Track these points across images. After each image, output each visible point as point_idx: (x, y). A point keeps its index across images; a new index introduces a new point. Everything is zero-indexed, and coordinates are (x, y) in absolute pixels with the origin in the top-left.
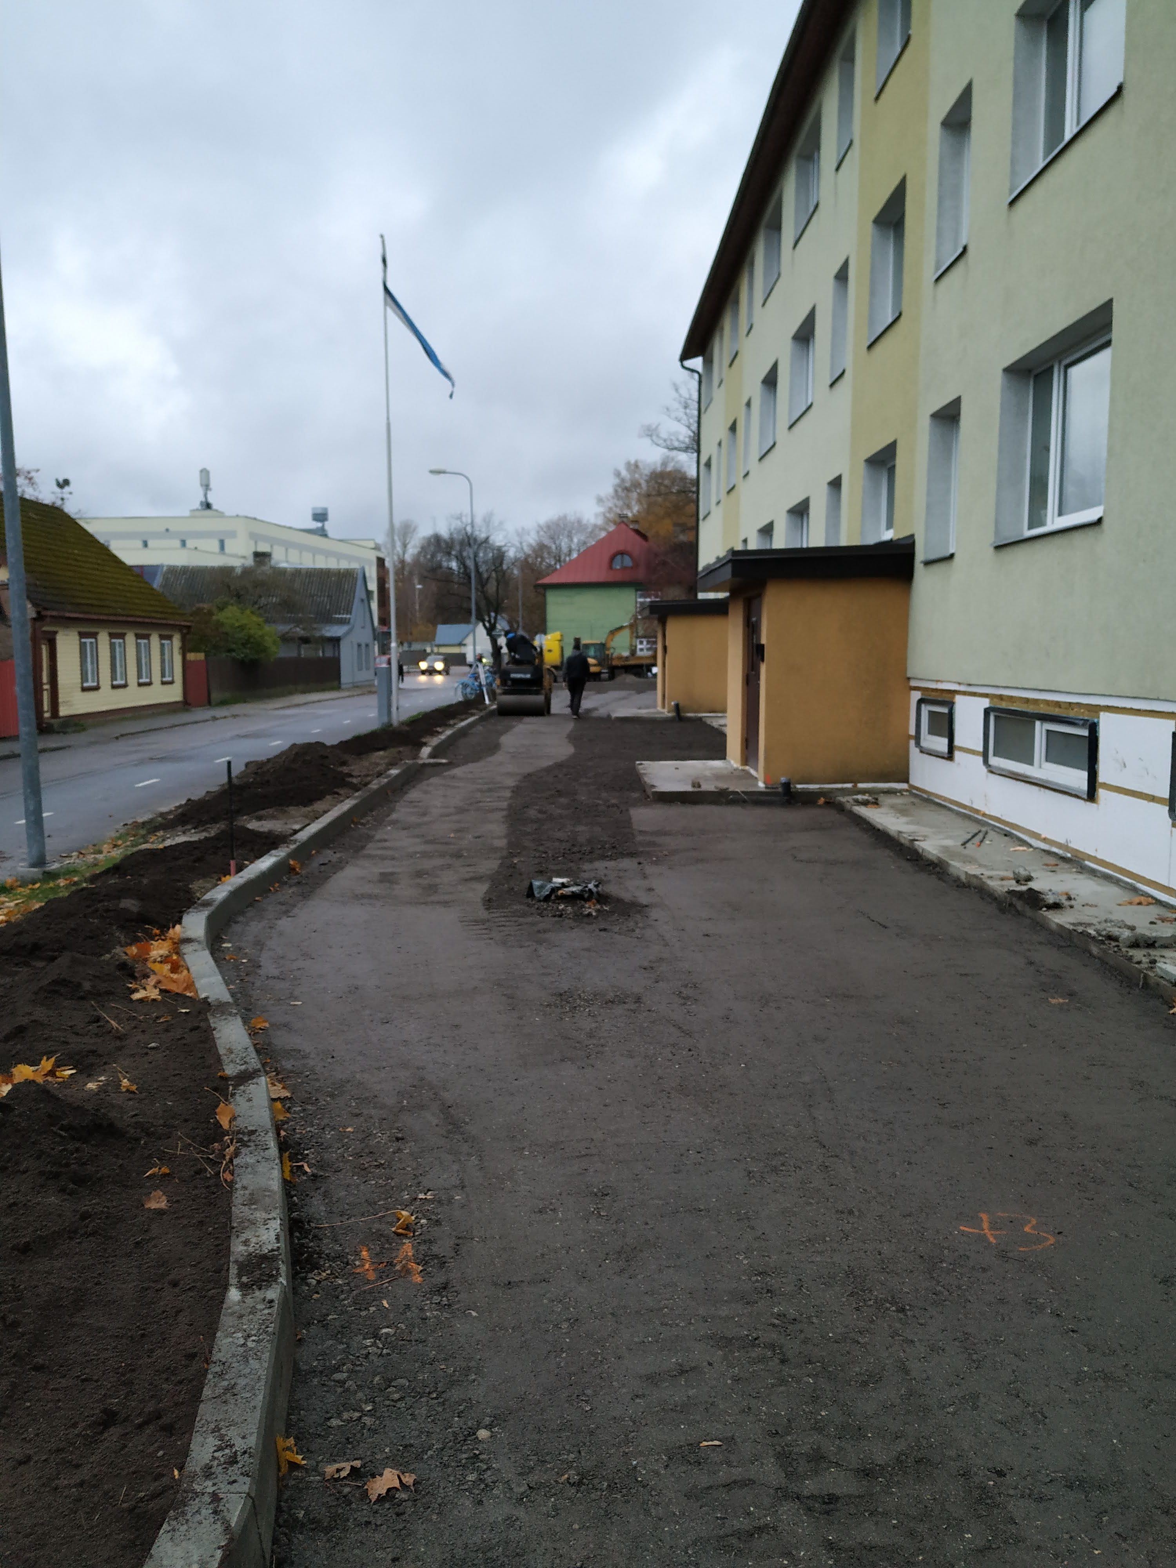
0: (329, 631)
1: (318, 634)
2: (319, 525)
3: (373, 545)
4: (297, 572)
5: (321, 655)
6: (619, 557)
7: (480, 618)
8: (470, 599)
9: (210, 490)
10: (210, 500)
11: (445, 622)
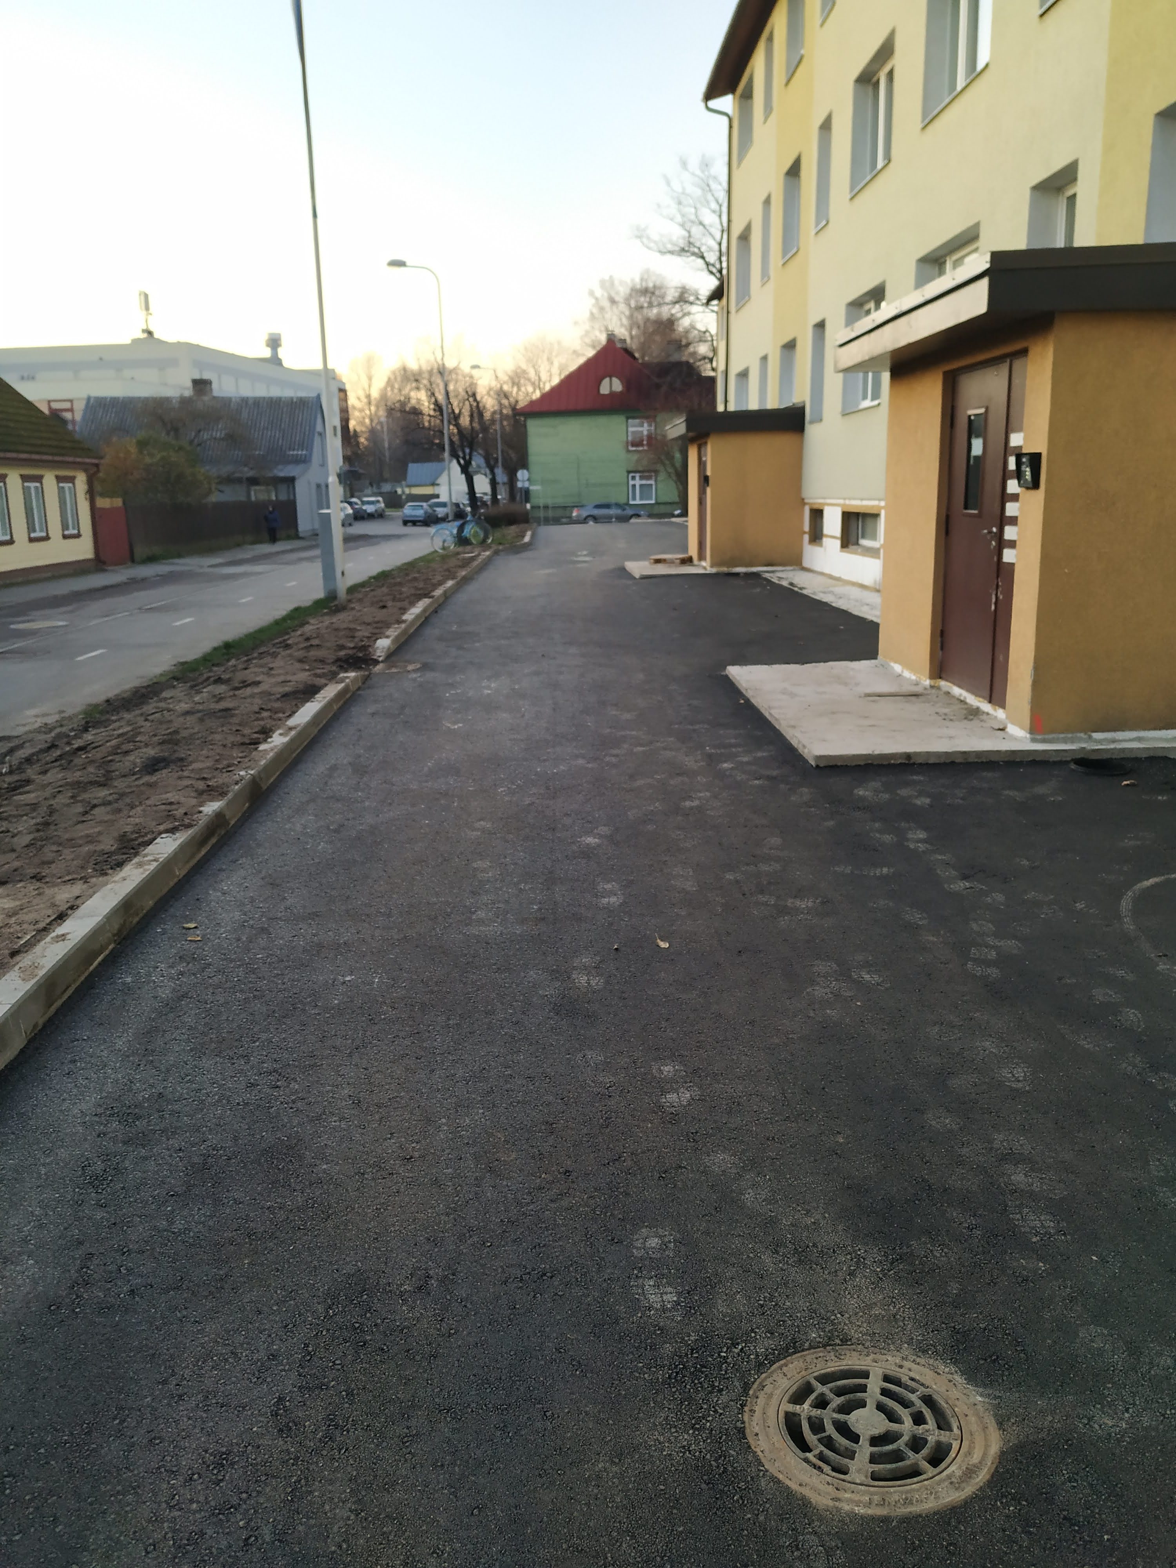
0: (281, 470)
1: (270, 475)
4: (245, 401)
5: (274, 498)
6: (606, 381)
7: (454, 455)
8: (442, 432)
9: (152, 315)
11: (417, 461)
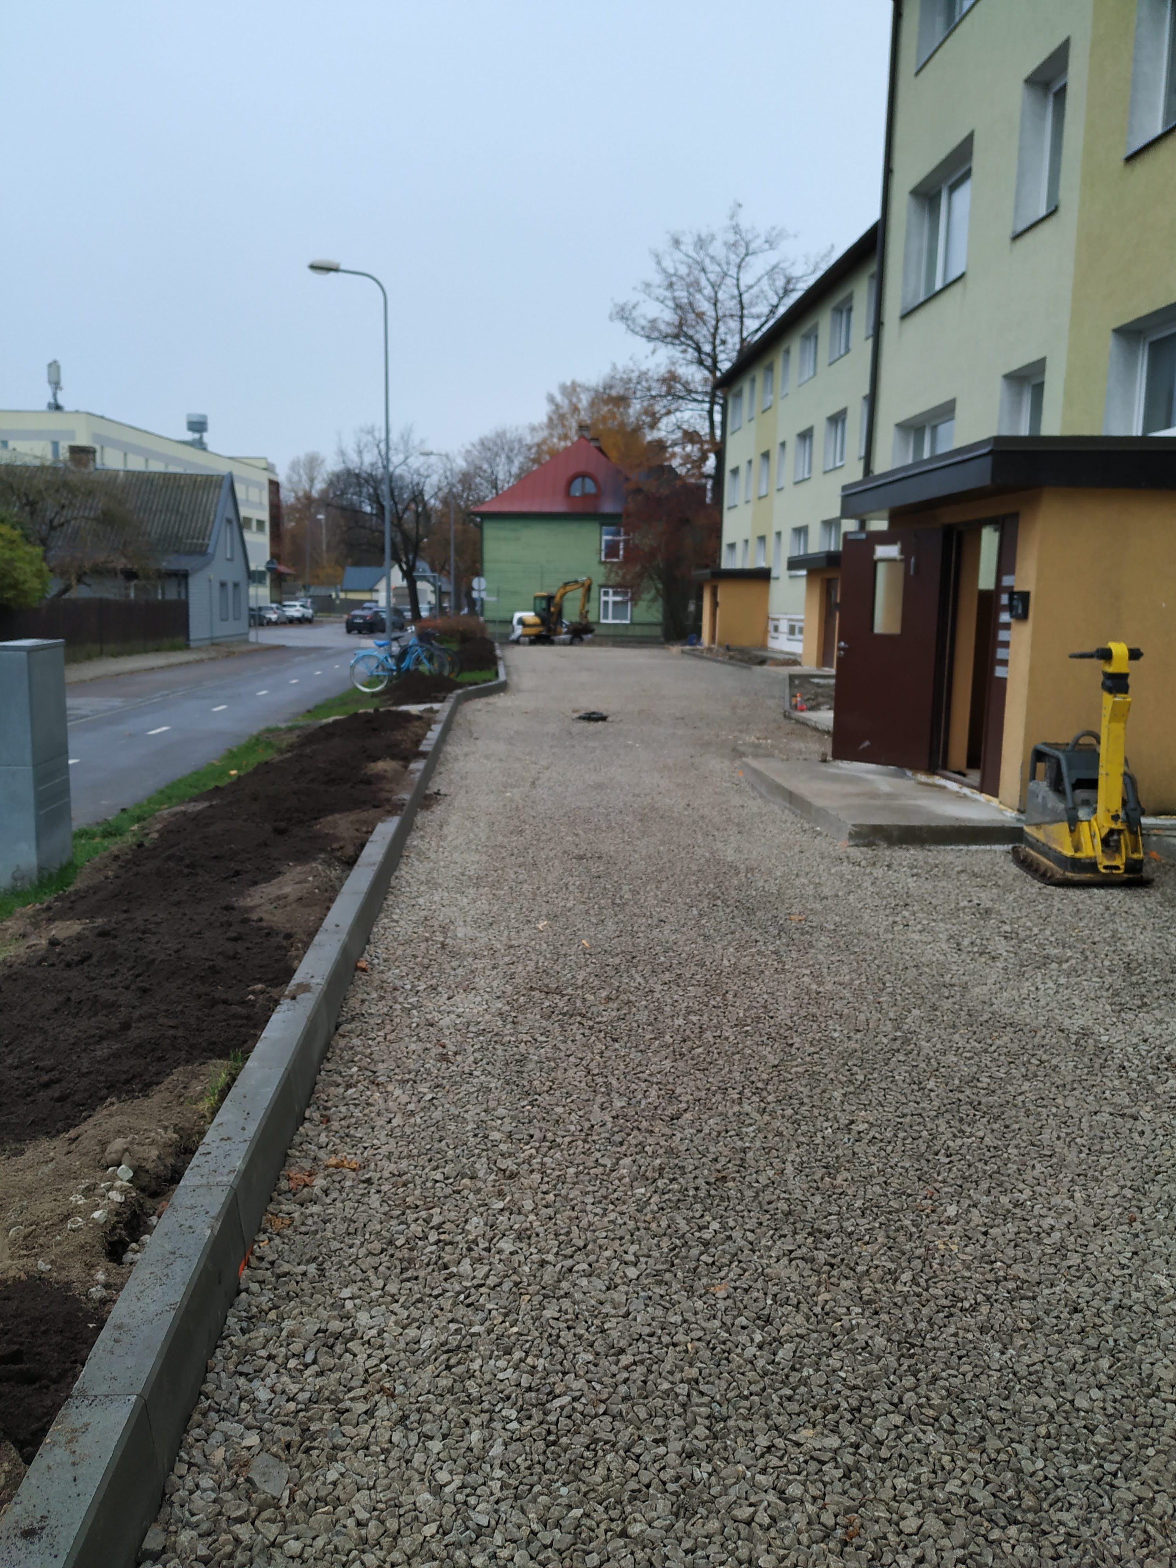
0: (174, 563)
1: (158, 568)
2: (197, 436)
3: (264, 465)
5: (160, 597)
6: (578, 482)
8: (382, 533)
9: (61, 389)
10: (61, 402)
11: (357, 564)
